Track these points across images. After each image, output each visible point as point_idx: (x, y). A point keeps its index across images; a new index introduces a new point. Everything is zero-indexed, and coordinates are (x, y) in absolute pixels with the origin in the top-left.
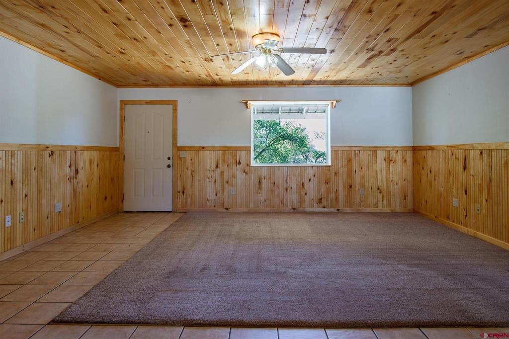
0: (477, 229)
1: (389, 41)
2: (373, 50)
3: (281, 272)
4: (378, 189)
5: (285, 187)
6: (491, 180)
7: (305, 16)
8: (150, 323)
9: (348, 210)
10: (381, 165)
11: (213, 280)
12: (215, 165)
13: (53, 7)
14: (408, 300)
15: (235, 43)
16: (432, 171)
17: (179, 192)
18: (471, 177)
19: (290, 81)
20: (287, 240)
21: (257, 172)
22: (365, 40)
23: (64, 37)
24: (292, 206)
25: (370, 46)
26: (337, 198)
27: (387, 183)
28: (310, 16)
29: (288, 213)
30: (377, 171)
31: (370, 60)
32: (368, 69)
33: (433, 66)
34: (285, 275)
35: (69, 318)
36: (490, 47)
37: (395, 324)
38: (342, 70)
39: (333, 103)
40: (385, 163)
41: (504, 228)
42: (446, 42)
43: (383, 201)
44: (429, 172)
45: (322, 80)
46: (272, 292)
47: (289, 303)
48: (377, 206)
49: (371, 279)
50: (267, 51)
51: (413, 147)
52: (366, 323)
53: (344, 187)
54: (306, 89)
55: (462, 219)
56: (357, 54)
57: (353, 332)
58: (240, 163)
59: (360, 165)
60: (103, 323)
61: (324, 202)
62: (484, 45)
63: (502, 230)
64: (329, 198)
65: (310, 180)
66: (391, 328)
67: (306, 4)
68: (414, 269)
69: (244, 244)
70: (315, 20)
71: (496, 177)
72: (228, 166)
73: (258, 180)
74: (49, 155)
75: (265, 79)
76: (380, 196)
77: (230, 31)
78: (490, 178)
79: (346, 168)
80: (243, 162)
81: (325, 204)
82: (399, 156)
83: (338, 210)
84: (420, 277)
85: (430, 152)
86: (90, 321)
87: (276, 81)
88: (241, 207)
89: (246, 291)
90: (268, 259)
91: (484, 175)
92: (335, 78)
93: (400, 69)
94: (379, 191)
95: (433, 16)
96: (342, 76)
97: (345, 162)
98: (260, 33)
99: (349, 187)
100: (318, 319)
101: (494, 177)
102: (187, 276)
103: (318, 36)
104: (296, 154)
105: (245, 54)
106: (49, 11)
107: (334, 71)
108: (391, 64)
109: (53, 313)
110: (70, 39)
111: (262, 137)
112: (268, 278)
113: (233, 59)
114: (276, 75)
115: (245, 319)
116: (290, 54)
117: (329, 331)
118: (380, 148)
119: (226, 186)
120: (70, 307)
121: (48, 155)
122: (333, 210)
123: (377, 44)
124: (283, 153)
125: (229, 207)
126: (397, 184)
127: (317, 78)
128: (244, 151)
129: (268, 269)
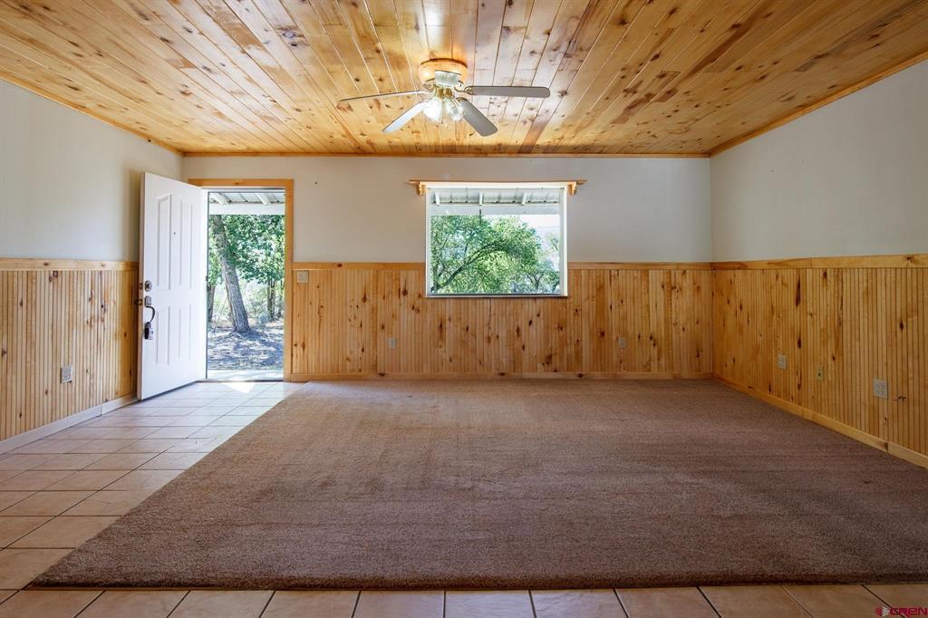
0: (818, 408)
1: (662, 76)
2: (635, 93)
3: (465, 489)
4: (651, 338)
5: (486, 334)
6: (840, 323)
7: (508, 29)
8: (213, 585)
9: (598, 375)
10: (657, 296)
11: (339, 505)
12: (361, 296)
13: (46, 8)
14: (684, 537)
15: (388, 76)
16: (744, 306)
17: (296, 345)
18: (809, 316)
19: (495, 146)
20: (483, 431)
21: (436, 309)
22: (619, 73)
23: (72, 63)
24: (498, 370)
25: (629, 86)
26: (578, 355)
27: (667, 328)
28: (516, 29)
29: (491, 381)
30: (648, 306)
31: (632, 110)
32: (631, 125)
33: (743, 120)
34: (471, 493)
35: (64, 577)
36: (838, 88)
37: (656, 581)
38: (584, 127)
39: (570, 186)
40: (662, 292)
41: (863, 406)
42: (763, 78)
43: (659, 359)
44: (738, 309)
45: (552, 144)
46: (444, 525)
47: (472, 545)
48: (648, 367)
49: (622, 499)
50: (444, 92)
51: (712, 264)
52: (605, 580)
53: (591, 334)
54: (525, 160)
55: (794, 391)
56: (607, 98)
57: (581, 596)
58: (405, 293)
59: (619, 295)
60: (127, 585)
61: (556, 362)
62: (829, 85)
63: (859, 410)
64: (565, 356)
65: (530, 323)
66: (649, 587)
67: (507, 7)
68: (701, 481)
69: (405, 438)
70: (526, 37)
71: (849, 318)
72: (384, 298)
73: (437, 324)
74: (50, 278)
75: (449, 142)
76: (654, 351)
77: (376, 54)
78: (839, 318)
79: (595, 302)
80: (411, 290)
81: (558, 366)
82: (688, 280)
83: (580, 376)
84: (711, 494)
85: (739, 273)
86: (101, 582)
87: (470, 146)
88: (407, 371)
89: (397, 523)
90: (444, 465)
91: (829, 314)
92: (573, 142)
93: (686, 125)
94: (652, 342)
95: (734, 31)
96: (587, 137)
97: (593, 291)
98: (431, 60)
99: (599, 334)
100: (519, 573)
101: (846, 317)
102: (293, 497)
103: (535, 67)
104: (518, 278)
105: (408, 97)
106: (40, 15)
107: (572, 129)
108: (669, 116)
109: (36, 567)
110: (84, 66)
111: (456, 246)
112: (439, 498)
113: (387, 106)
114: (468, 136)
115: (387, 576)
116: (488, 97)
117: (537, 596)
118: (655, 266)
119: (381, 334)
120: (68, 557)
121: (47, 279)
122: (571, 375)
123: (641, 82)
124: (495, 274)
125: (386, 372)
126: (684, 330)
127: (543, 140)
128: (413, 272)
129: (443, 483)
